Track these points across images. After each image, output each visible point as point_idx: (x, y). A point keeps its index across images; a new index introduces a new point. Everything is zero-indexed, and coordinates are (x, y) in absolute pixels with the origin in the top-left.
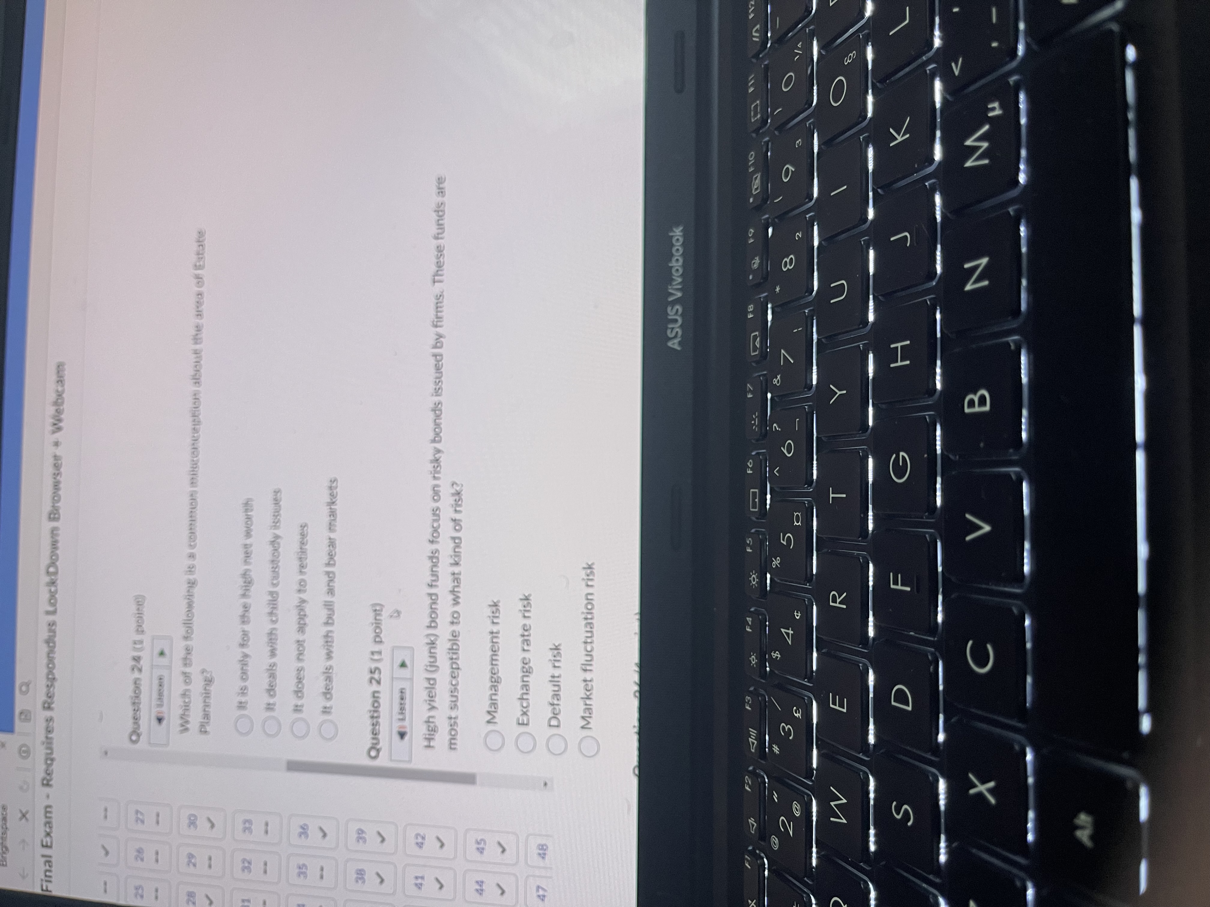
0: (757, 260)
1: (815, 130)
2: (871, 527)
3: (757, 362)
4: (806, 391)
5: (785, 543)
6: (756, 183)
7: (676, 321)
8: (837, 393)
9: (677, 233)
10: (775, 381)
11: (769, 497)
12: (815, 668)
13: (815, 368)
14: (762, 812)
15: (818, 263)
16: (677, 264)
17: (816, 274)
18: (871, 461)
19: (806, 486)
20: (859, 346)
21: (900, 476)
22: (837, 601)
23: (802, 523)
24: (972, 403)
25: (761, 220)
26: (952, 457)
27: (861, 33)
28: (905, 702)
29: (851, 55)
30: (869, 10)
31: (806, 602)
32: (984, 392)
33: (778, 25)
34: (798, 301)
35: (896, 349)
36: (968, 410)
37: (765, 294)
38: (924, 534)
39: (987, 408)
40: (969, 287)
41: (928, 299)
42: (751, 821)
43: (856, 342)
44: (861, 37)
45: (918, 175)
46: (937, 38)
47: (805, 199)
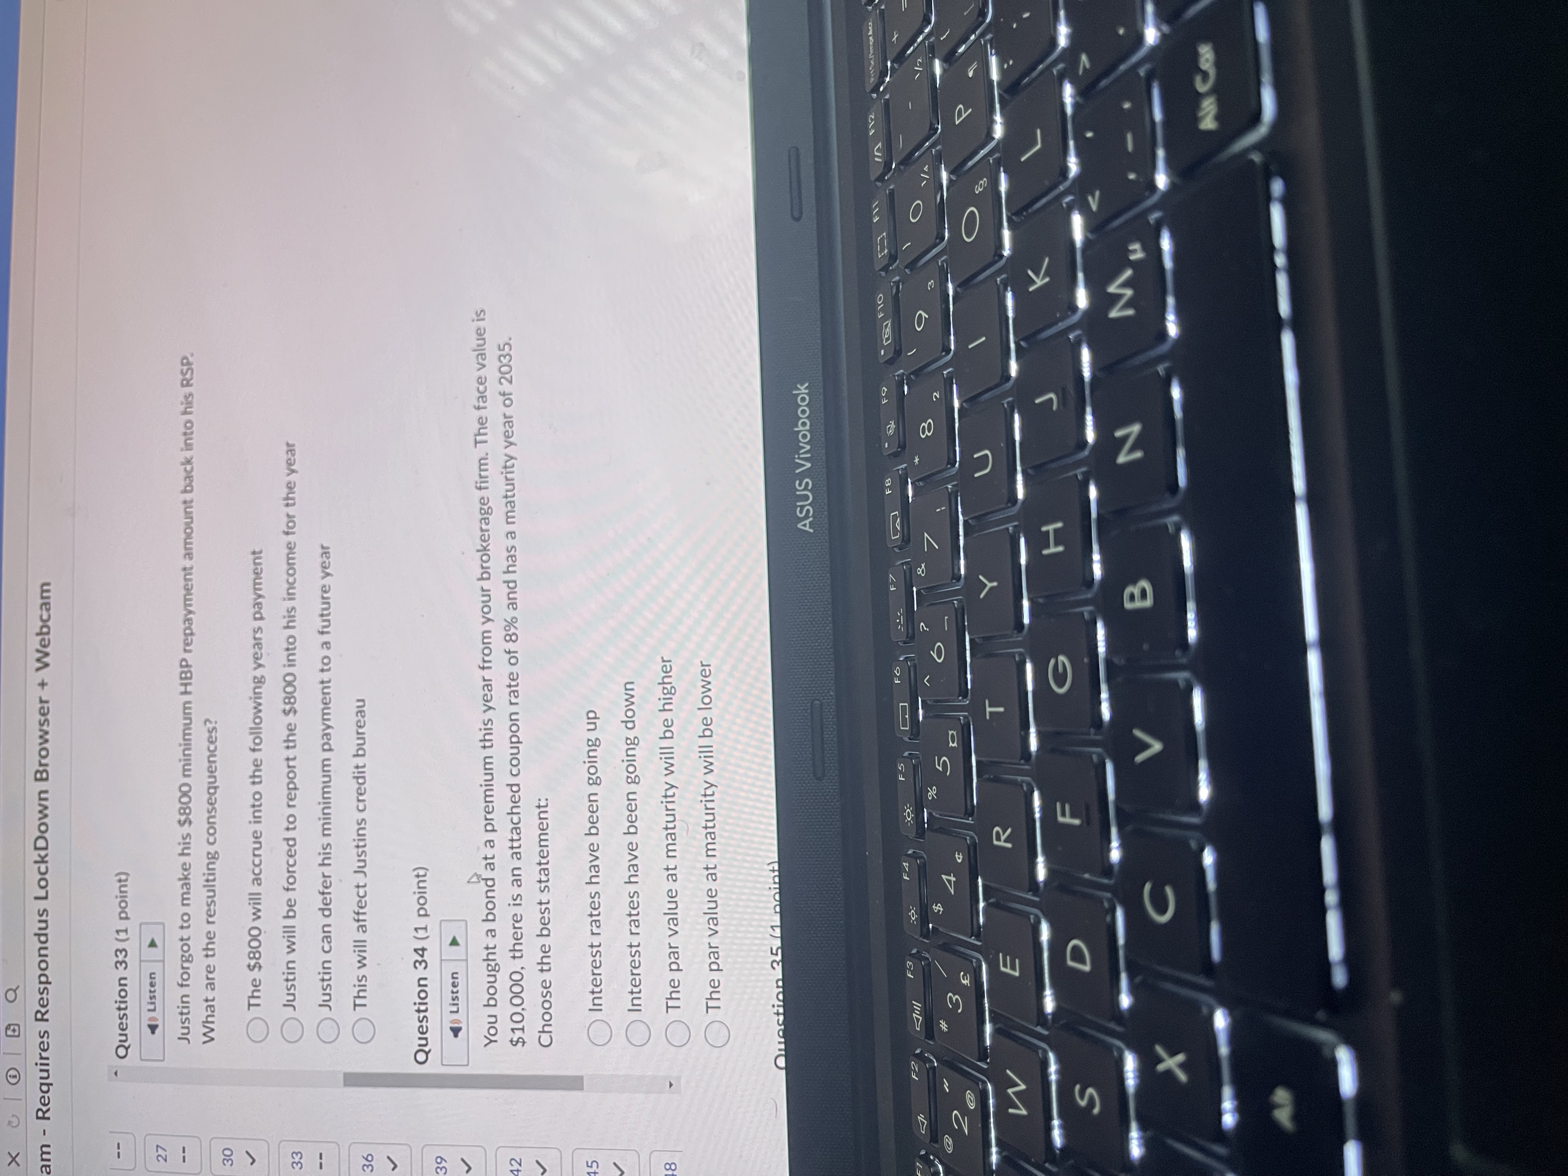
0: (892, 425)
1: (949, 270)
2: (1034, 747)
3: (900, 547)
4: (953, 583)
5: (940, 769)
6: (887, 332)
7: (806, 497)
8: (986, 585)
9: (802, 391)
11: (921, 711)
12: (981, 922)
13: (962, 555)
14: (932, 1105)
15: (960, 426)
16: (803, 428)
17: (957, 442)
18: (1029, 667)
19: (960, 698)
20: (1008, 529)
21: (1061, 684)
22: (1001, 838)
23: (957, 744)
24: (1132, 597)
25: (895, 376)
26: (1116, 660)
27: (991, 157)
28: (1082, 961)
29: (982, 182)
30: (998, 131)
31: (968, 842)
32: (1144, 584)
33: (900, 143)
34: (940, 475)
35: (1048, 532)
36: (1128, 605)
37: (904, 466)
38: (1091, 753)
39: (1149, 603)
40: (1122, 459)
41: (1080, 472)
42: (921, 1118)
43: (1006, 524)
44: (991, 161)
45: (1061, 326)
46: (1073, 165)
47: (942, 352)
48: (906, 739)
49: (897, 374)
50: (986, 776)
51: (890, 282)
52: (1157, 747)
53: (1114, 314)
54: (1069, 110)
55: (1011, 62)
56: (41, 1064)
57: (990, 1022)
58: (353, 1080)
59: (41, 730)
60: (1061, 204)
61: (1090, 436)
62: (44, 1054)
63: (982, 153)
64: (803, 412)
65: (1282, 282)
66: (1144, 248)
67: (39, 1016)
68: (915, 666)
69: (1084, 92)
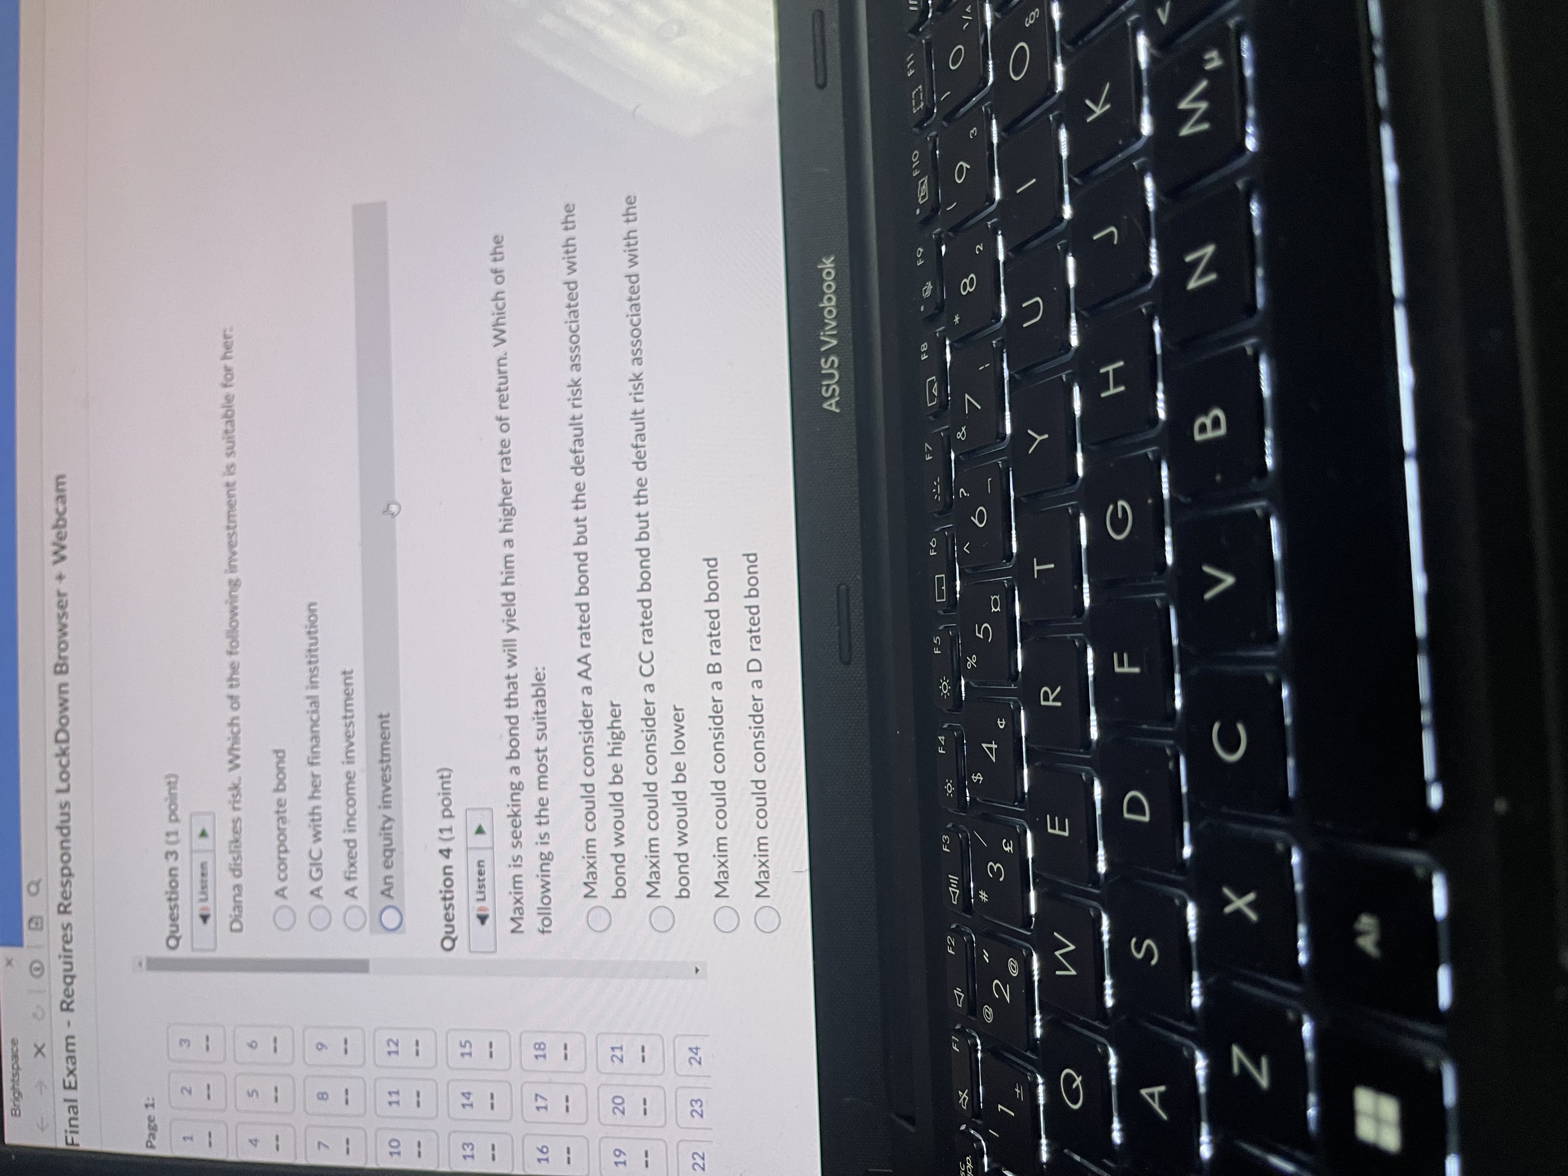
0: (929, 286)
1: (993, 116)
2: (1087, 602)
3: (935, 415)
4: (998, 443)
5: (981, 636)
6: (923, 189)
7: (831, 376)
8: (1036, 439)
9: (828, 264)
10: (959, 435)
11: (958, 583)
12: (1026, 789)
13: (1008, 413)
14: (970, 980)
15: (1004, 280)
16: (829, 304)
17: (1003, 295)
18: (1083, 520)
19: (1004, 561)
20: (1061, 377)
21: (1120, 530)
22: (1050, 698)
23: (1000, 608)
24: (1203, 429)
25: (931, 236)
28: (1140, 812)
29: (1032, 14)
31: (1012, 707)
32: (1217, 412)
34: (982, 332)
35: (1107, 373)
36: (1198, 438)
37: (942, 327)
38: (1153, 600)
39: (1222, 432)
40: (1192, 285)
41: (1144, 307)
42: (957, 992)
43: (1057, 373)
45: (1124, 154)
47: (985, 202)
48: (942, 612)
49: (933, 233)
52: (1228, 580)
53: (1184, 132)
56: (65, 956)
57: (1034, 890)
59: (59, 624)
60: (1123, 27)
61: (1155, 268)
64: (829, 287)
65: (1381, 74)
66: (1223, 56)
67: (62, 909)
68: (953, 535)
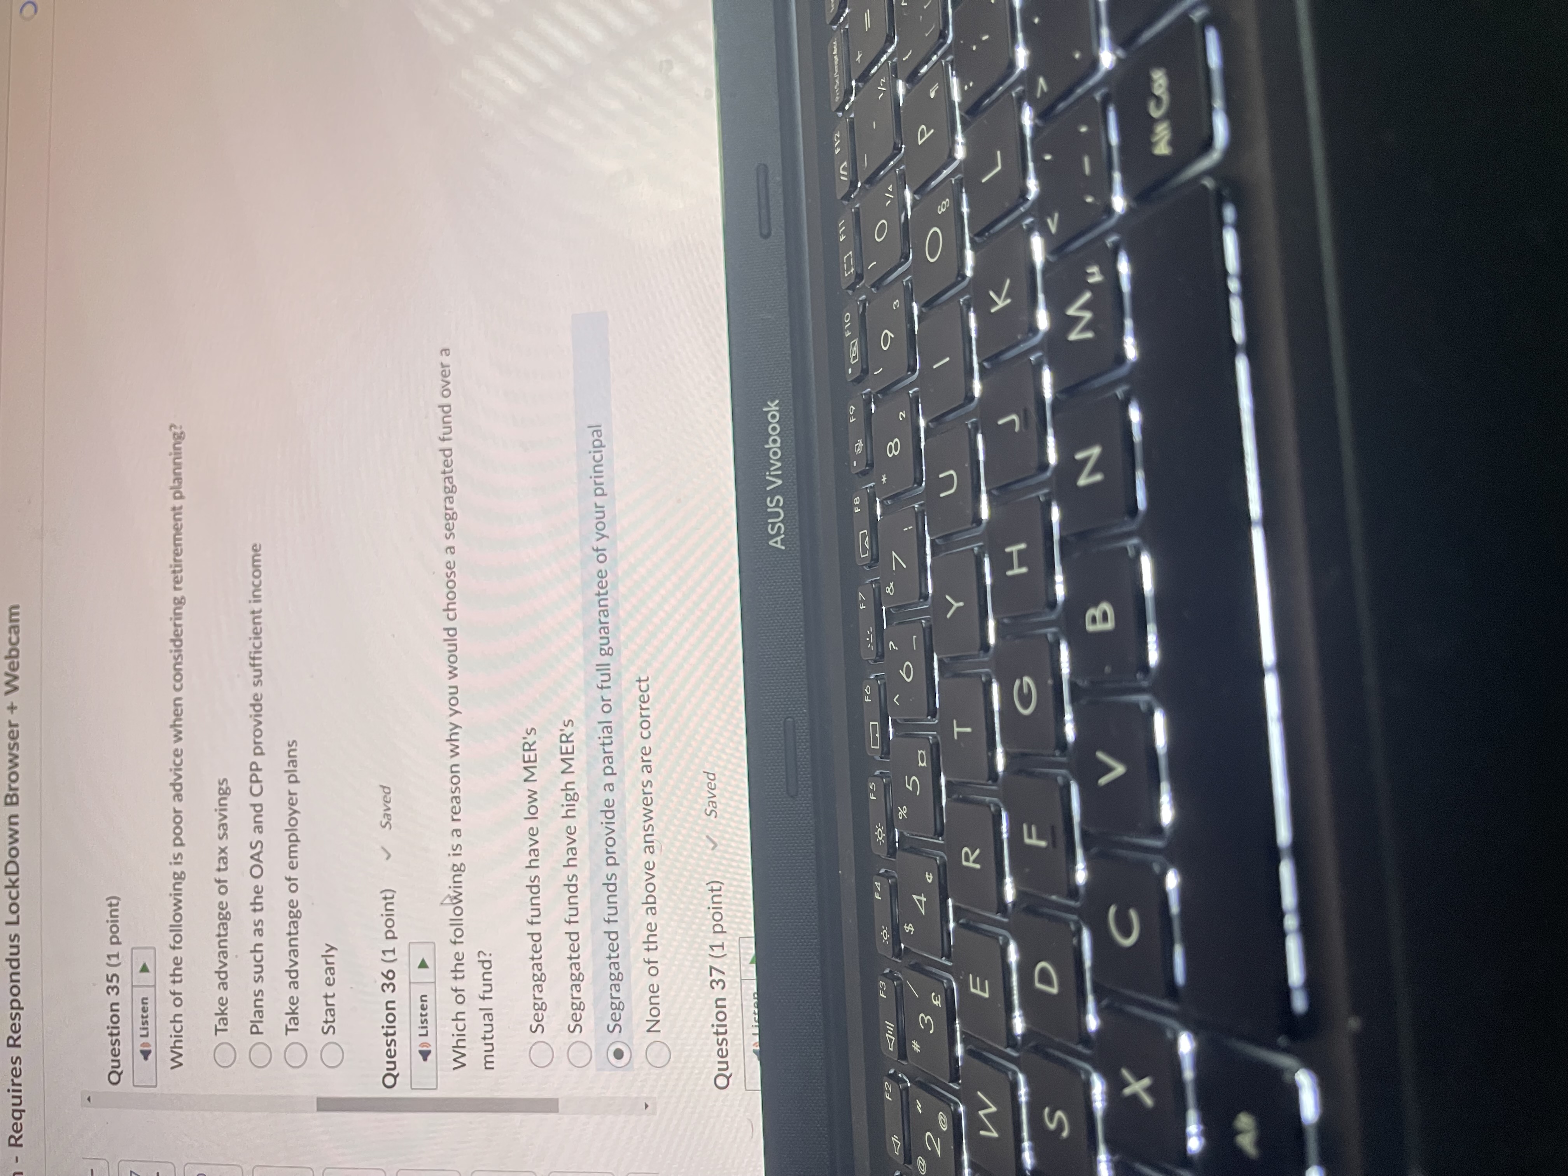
0: (860, 444)
2: (1001, 767)
3: (868, 566)
4: (921, 602)
6: (854, 350)
7: (777, 514)
8: (952, 605)
9: (773, 408)
11: (891, 730)
12: (952, 942)
13: (930, 576)
14: (905, 1129)
15: (925, 451)
16: (774, 445)
18: (995, 687)
19: (929, 717)
20: (972, 549)
21: (1026, 705)
22: (970, 858)
23: (927, 763)
24: (1094, 620)
25: (862, 395)
26: (1080, 683)
27: (953, 177)
28: (1049, 983)
29: (944, 202)
30: (960, 153)
31: (938, 861)
32: (1105, 606)
33: (866, 164)
34: (907, 494)
35: (1011, 553)
36: (1090, 628)
37: (872, 484)
38: (1058, 775)
39: (1110, 625)
40: (1082, 481)
41: (1042, 493)
42: (895, 1139)
43: (971, 544)
44: (953, 182)
45: (1024, 347)
46: (1033, 186)
47: (908, 371)
48: (878, 758)
49: (864, 392)
50: (955, 796)
51: (857, 301)
52: (1120, 770)
53: (1073, 336)
54: (1028, 132)
55: (971, 84)
56: (14, 1091)
57: (961, 1043)
58: (326, 1105)
59: (10, 754)
60: (1021, 226)
61: (1052, 457)
62: (16, 1081)
63: (945, 173)
64: (774, 429)
65: (1236, 307)
66: (1102, 272)
67: (11, 1042)
68: (885, 684)
69: (1043, 114)
